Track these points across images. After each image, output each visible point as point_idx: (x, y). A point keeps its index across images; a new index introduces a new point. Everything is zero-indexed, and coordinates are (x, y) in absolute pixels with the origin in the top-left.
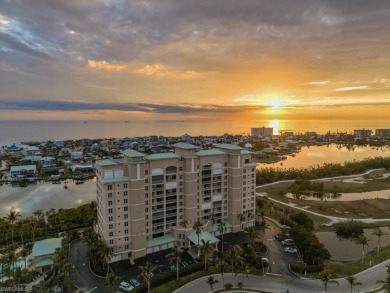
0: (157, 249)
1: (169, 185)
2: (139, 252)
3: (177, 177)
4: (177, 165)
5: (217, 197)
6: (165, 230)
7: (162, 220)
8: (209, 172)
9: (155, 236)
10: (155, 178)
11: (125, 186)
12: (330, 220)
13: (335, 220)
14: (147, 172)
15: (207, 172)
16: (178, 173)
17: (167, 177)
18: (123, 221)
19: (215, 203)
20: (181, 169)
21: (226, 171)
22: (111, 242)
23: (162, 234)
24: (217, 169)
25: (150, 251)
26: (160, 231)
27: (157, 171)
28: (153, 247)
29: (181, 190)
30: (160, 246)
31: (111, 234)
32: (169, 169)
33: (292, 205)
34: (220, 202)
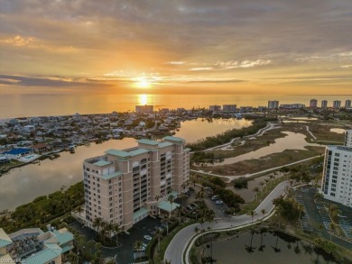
1: (143, 172)
2: (129, 225)
3: (147, 166)
4: (147, 157)
5: (168, 176)
6: (141, 205)
7: (139, 199)
8: (164, 159)
9: (135, 211)
10: (134, 169)
11: (120, 179)
12: (228, 179)
13: (231, 178)
16: (147, 163)
17: (141, 167)
18: (119, 204)
19: (167, 180)
20: (149, 160)
21: (173, 156)
22: (112, 221)
23: (139, 209)
24: (169, 156)
26: (138, 207)
27: (136, 164)
28: (135, 219)
29: (149, 175)
31: (111, 216)
32: (142, 161)
33: (201, 172)
34: (170, 179)
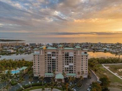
0: (48, 76)
1: (53, 58)
3: (56, 55)
5: (71, 64)
6: (52, 71)
7: (51, 68)
8: (68, 55)
9: (48, 72)
10: (48, 55)
11: (38, 56)
14: (46, 53)
15: (67, 55)
16: (56, 54)
17: (53, 55)
18: (38, 66)
19: (70, 66)
20: (57, 53)
21: (75, 56)
22: (35, 71)
24: (71, 54)
25: (46, 76)
26: (50, 71)
28: (47, 75)
29: (57, 60)
30: (49, 75)
32: (52, 53)
34: (72, 66)
